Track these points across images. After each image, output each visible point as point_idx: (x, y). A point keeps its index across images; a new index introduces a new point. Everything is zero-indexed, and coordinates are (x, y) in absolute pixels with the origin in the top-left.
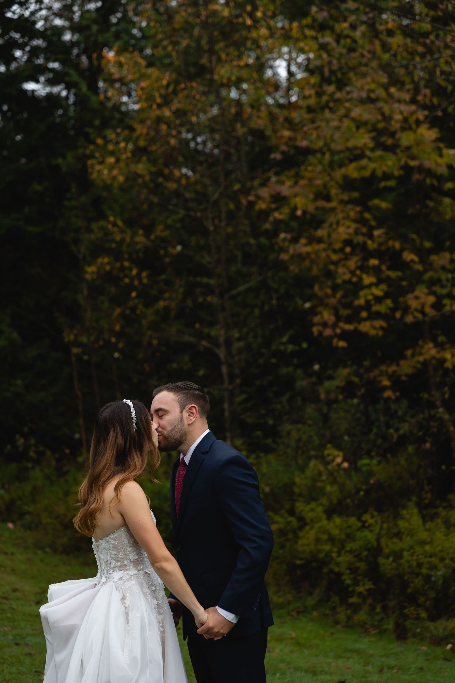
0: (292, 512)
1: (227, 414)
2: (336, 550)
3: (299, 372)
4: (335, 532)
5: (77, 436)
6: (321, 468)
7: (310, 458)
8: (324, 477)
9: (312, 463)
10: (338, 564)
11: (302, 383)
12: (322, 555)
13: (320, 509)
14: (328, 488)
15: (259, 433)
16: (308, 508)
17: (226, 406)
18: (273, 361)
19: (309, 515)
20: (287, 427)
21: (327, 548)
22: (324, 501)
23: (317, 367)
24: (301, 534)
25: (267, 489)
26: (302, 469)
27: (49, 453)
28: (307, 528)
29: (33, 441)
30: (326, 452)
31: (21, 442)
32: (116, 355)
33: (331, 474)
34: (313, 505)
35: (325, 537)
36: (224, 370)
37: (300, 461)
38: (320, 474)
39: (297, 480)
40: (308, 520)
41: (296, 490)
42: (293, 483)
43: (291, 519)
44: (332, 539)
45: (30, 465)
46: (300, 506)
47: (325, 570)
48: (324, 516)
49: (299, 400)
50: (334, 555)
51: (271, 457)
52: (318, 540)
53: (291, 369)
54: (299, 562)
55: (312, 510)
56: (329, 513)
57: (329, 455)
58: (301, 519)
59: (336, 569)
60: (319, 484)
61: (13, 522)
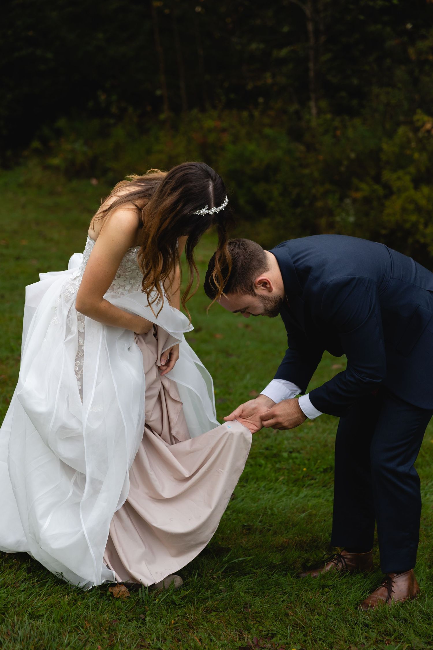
0: (377, 179)
1: (312, 74)
2: (422, 220)
3: (388, 29)
4: (423, 202)
5: (158, 92)
6: (411, 135)
7: (398, 124)
8: (413, 145)
9: (402, 130)
10: (424, 236)
11: (391, 43)
12: (408, 226)
13: (408, 178)
14: (416, 156)
15: (343, 94)
16: (395, 176)
17: (311, 65)
18: (362, 17)
19: (396, 185)
20: (376, 90)
21: (414, 218)
22: (412, 169)
23: (409, 26)
24: (387, 203)
25: (353, 155)
26: (390, 135)
27: (131, 110)
28: (394, 197)
29: (114, 98)
30: (416, 117)
31: (103, 97)
32: (198, 9)
33: (420, 141)
34: (400, 173)
35: (411, 207)
36: (310, 27)
37: (388, 126)
38: (409, 141)
39: (385, 146)
40: (395, 189)
41: (383, 157)
42: (380, 150)
43: (376, 187)
44: (419, 209)
45: (112, 121)
46: (387, 175)
47: (410, 240)
48: (411, 186)
49: (388, 61)
50: (421, 227)
51: (357, 121)
52: (404, 210)
53: (379, 27)
54: (384, 232)
55: (399, 178)
56: (417, 182)
57: (418, 120)
58: (387, 187)
59: (422, 240)
60: (408, 152)
61: (97, 178)
